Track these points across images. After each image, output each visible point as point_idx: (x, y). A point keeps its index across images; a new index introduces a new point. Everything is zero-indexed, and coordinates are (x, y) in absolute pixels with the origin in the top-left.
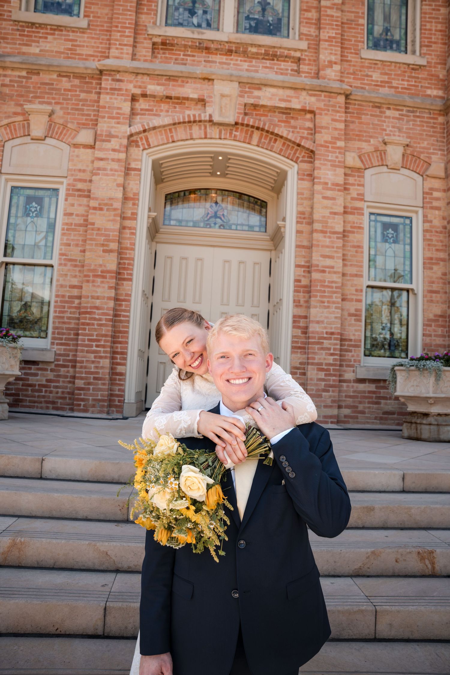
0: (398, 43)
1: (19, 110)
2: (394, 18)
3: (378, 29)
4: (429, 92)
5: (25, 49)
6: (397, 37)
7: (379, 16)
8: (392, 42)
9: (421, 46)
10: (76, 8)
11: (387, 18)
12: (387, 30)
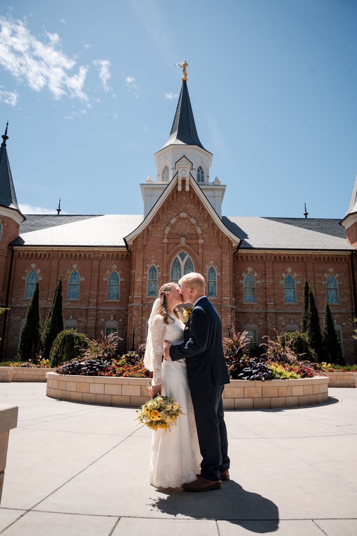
0: (214, 293)
1: (148, 314)
2: (213, 288)
3: (210, 291)
4: (219, 304)
5: (148, 302)
6: (214, 292)
7: (210, 289)
8: (213, 293)
9: (218, 295)
10: (155, 293)
11: (212, 289)
12: (212, 291)
